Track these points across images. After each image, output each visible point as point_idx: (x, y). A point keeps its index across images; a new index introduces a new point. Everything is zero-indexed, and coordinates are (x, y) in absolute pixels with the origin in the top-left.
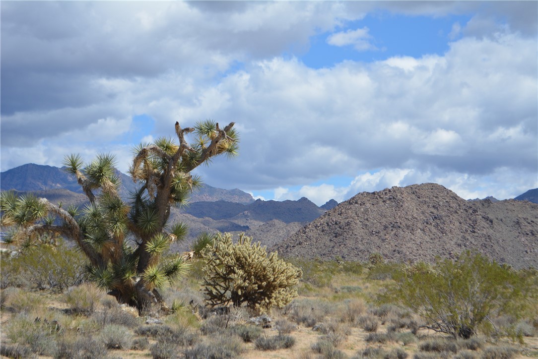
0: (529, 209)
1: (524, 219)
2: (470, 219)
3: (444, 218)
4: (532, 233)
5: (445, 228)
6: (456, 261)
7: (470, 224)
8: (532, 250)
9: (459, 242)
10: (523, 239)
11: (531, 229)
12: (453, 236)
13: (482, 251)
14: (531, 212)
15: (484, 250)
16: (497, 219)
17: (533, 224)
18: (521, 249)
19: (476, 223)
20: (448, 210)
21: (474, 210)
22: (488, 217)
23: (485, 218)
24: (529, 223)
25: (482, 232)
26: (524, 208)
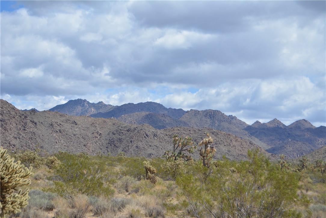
0: (59, 117)
1: (56, 123)
2: (23, 122)
3: (6, 121)
4: (60, 131)
5: (7, 127)
6: (13, 148)
7: (22, 125)
8: (60, 142)
9: (15, 136)
10: (54, 135)
11: (59, 129)
12: (12, 132)
13: (29, 142)
14: (60, 118)
15: (30, 141)
16: (39, 122)
17: (60, 125)
18: (53, 140)
19: (26, 125)
20: (9, 116)
21: (25, 117)
22: (34, 121)
23: (32, 122)
24: (58, 125)
25: (30, 130)
26: (56, 116)
